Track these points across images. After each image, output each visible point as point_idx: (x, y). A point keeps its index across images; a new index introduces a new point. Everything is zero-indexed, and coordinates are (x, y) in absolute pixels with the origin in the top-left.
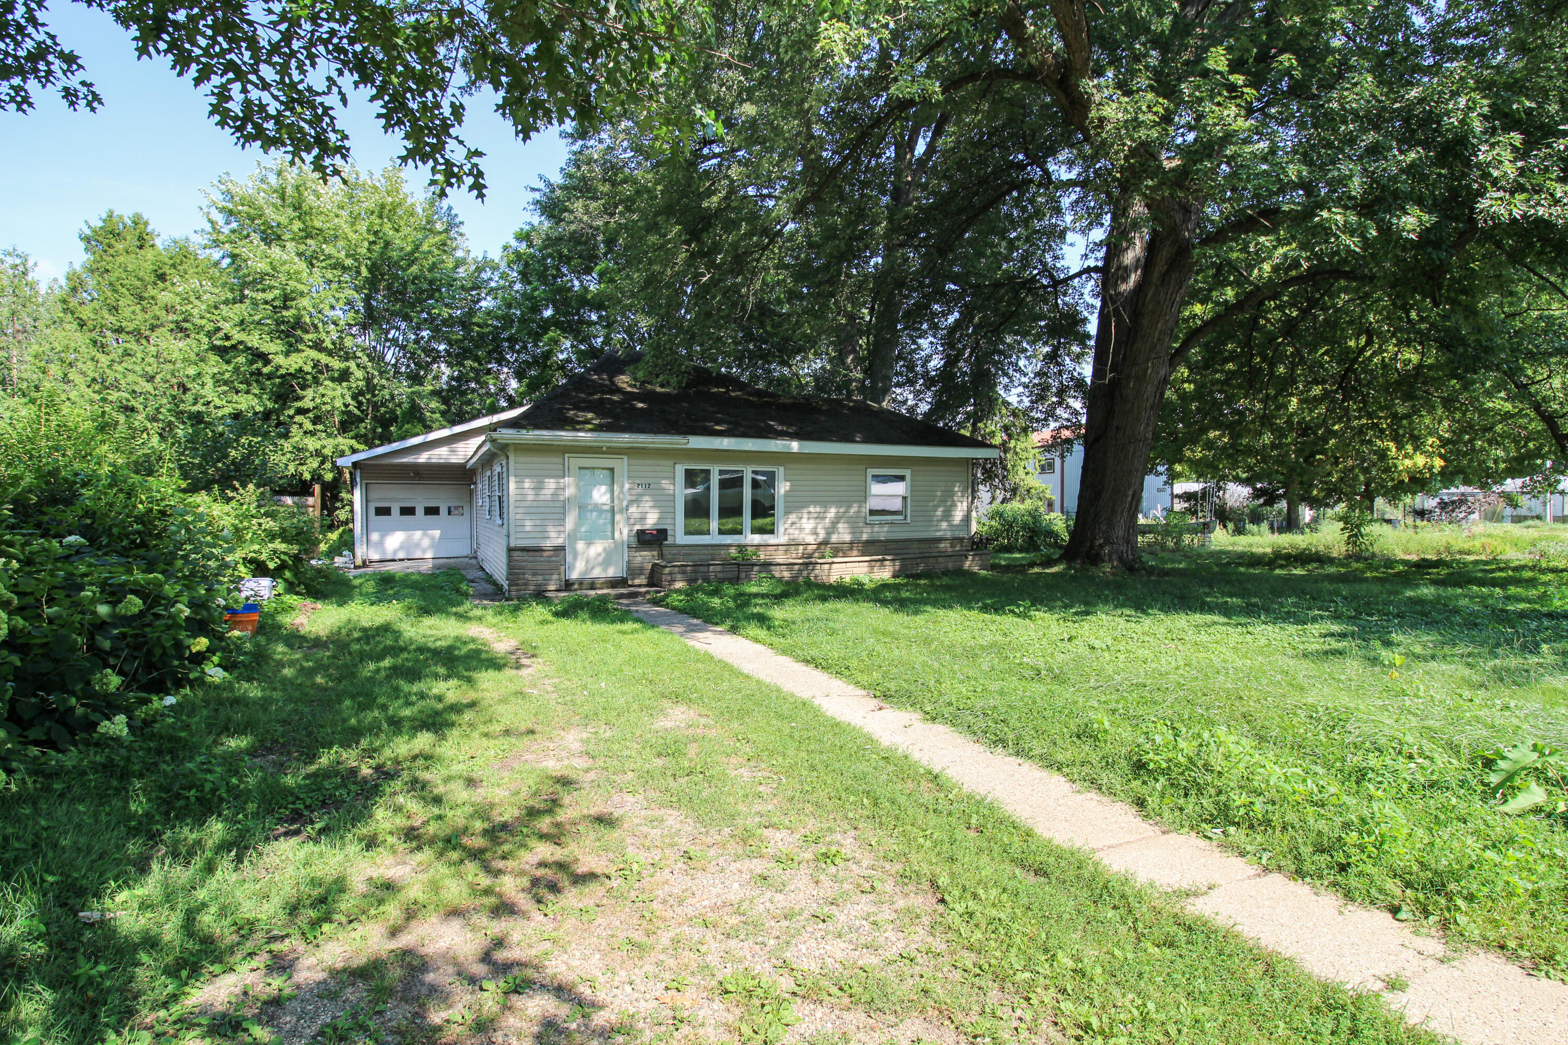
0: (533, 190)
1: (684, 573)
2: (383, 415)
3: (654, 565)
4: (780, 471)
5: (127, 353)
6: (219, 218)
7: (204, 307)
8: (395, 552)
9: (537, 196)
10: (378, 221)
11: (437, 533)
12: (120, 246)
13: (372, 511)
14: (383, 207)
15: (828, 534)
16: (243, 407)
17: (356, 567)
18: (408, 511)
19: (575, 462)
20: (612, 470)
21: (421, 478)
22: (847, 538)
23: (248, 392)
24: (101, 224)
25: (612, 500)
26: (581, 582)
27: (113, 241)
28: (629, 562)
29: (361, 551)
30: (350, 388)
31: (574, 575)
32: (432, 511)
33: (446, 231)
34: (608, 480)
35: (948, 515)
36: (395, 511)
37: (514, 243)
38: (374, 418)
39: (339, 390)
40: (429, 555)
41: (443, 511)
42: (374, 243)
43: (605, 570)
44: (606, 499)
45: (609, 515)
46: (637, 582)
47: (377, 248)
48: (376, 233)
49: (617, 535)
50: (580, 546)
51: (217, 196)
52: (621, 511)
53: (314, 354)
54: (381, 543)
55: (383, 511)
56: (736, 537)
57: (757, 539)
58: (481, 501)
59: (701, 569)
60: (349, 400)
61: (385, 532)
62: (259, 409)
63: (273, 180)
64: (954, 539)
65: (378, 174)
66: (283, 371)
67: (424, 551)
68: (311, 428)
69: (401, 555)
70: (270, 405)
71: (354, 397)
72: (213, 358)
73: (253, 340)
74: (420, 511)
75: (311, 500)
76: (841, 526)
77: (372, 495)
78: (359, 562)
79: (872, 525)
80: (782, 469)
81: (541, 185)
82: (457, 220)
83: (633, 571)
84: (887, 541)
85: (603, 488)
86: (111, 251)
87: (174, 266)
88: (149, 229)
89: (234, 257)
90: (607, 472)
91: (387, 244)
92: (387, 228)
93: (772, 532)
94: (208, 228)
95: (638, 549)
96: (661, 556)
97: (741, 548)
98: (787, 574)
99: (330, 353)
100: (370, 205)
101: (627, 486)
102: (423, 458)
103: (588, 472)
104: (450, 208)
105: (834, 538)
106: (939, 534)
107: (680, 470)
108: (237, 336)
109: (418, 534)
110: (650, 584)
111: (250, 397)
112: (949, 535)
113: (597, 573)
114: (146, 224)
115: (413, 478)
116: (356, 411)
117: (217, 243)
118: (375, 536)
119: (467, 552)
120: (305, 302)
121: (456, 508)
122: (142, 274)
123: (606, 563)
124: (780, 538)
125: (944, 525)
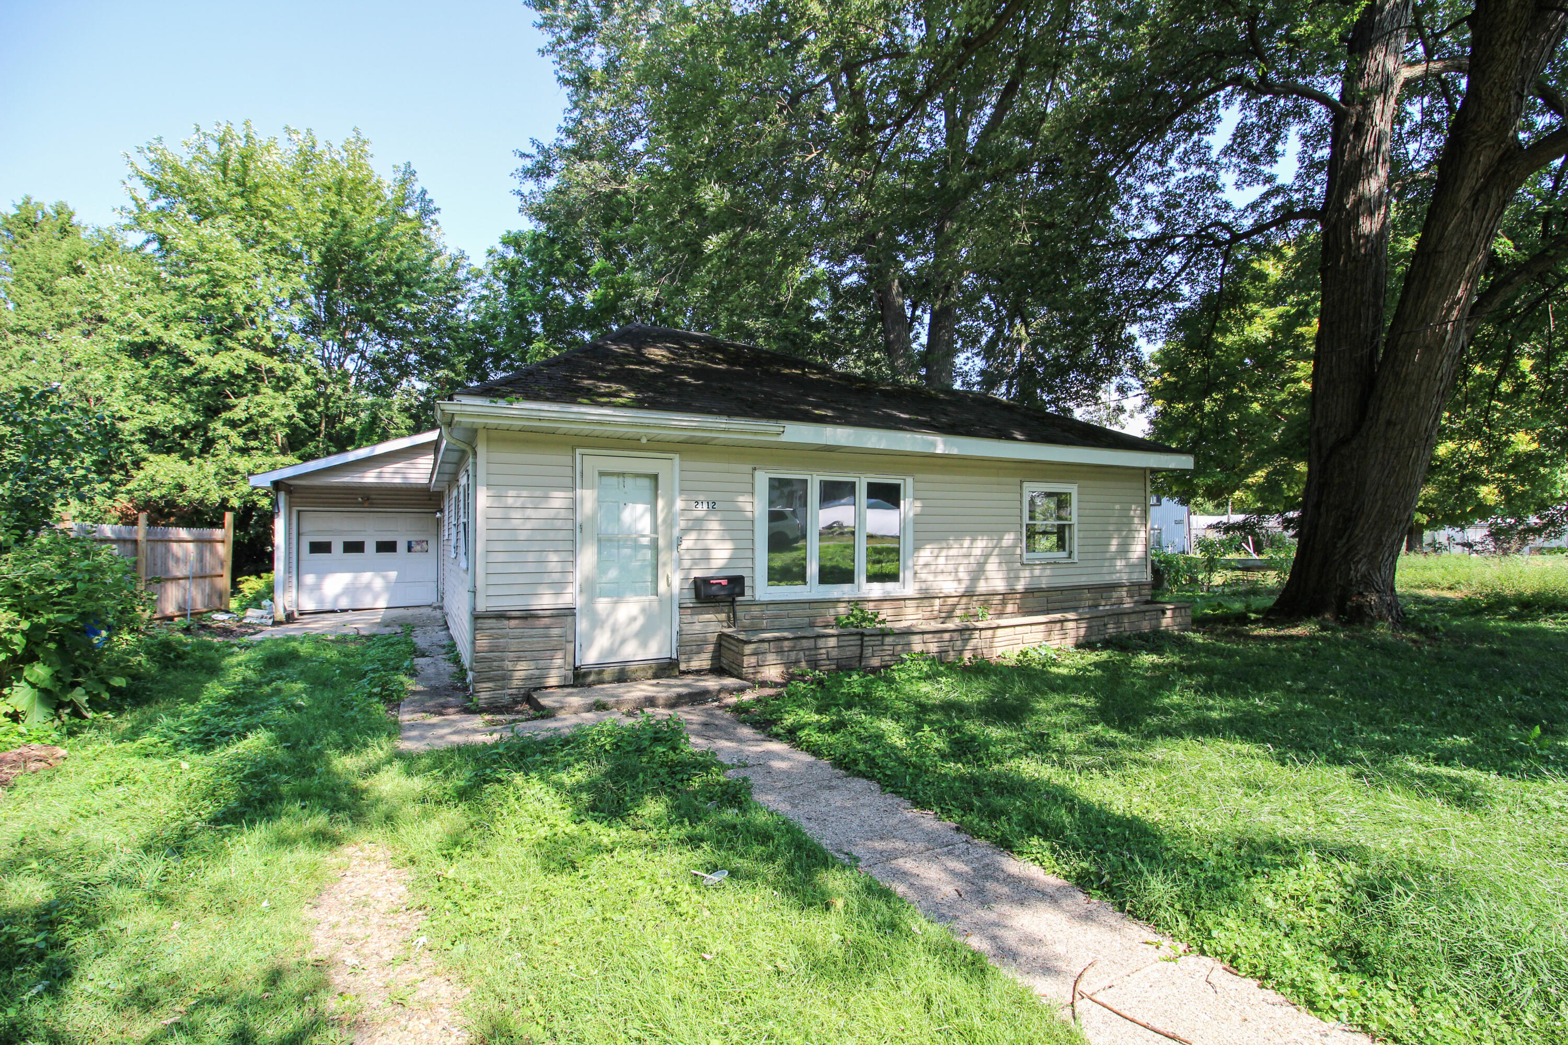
0: (523, 155)
1: (780, 652)
2: (338, 433)
3: (722, 636)
4: (908, 485)
5: (26, 357)
6: (144, 193)
7: (117, 297)
8: (337, 598)
9: (528, 163)
10: (335, 199)
11: (393, 575)
12: (35, 238)
13: (305, 548)
14: (341, 182)
15: (975, 579)
16: (157, 419)
17: (276, 623)
18: (354, 547)
19: (593, 462)
20: (655, 477)
21: (372, 505)
22: (999, 585)
23: (166, 401)
24: (14, 211)
25: (655, 529)
26: (600, 669)
27: (27, 232)
28: (680, 633)
29: (284, 601)
30: (295, 398)
31: (591, 657)
32: (387, 547)
33: (419, 218)
34: (648, 494)
35: (1124, 549)
36: (337, 547)
37: (500, 248)
38: (329, 437)
39: (282, 399)
40: (382, 603)
41: (402, 547)
42: (331, 226)
43: (644, 644)
44: (644, 525)
45: (648, 554)
46: (695, 664)
47: (333, 231)
48: (334, 213)
49: (662, 586)
50: (602, 604)
51: (145, 167)
52: (670, 547)
53: (249, 354)
54: (317, 587)
55: (320, 548)
56: (846, 587)
57: (876, 590)
58: (450, 532)
59: (805, 643)
60: (294, 411)
61: (321, 574)
62: (179, 422)
63: (213, 148)
64: (1133, 584)
65: (337, 146)
66: (208, 375)
67: (376, 597)
68: (240, 442)
69: (344, 603)
70: (193, 418)
71: (301, 408)
72: (125, 361)
73: (173, 336)
74: (370, 547)
75: (218, 533)
76: (992, 566)
77: (305, 527)
78: (280, 615)
79: (1031, 566)
80: (909, 480)
81: (534, 151)
82: (432, 207)
83: (687, 645)
84: (1050, 590)
85: (640, 508)
86: (24, 242)
87: (94, 258)
88: (75, 220)
89: (162, 240)
90: (646, 482)
91: (345, 226)
92: (347, 210)
93: (893, 577)
94: (131, 205)
95: (695, 610)
96: (733, 620)
97: (857, 603)
98: (933, 648)
99: (270, 353)
100: (327, 179)
101: (679, 504)
102: (370, 477)
103: (614, 480)
104: (424, 192)
105: (982, 587)
106: (1114, 578)
107: (762, 479)
108: (156, 331)
109: (367, 576)
110: (718, 670)
111: (168, 407)
112: (1124, 578)
113: (632, 652)
114: (71, 215)
115: (361, 504)
116: (303, 424)
117: (138, 222)
118: (309, 579)
119: (432, 599)
120: (237, 289)
121: (418, 543)
122: (51, 265)
123: (643, 635)
124: (907, 588)
125: (1120, 564)
